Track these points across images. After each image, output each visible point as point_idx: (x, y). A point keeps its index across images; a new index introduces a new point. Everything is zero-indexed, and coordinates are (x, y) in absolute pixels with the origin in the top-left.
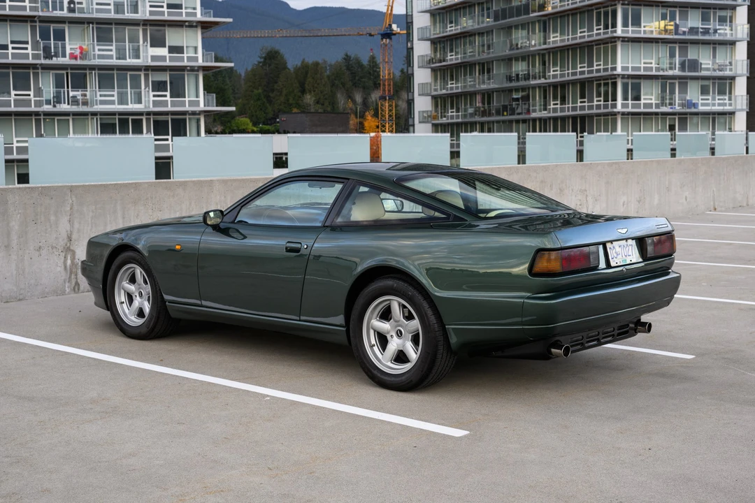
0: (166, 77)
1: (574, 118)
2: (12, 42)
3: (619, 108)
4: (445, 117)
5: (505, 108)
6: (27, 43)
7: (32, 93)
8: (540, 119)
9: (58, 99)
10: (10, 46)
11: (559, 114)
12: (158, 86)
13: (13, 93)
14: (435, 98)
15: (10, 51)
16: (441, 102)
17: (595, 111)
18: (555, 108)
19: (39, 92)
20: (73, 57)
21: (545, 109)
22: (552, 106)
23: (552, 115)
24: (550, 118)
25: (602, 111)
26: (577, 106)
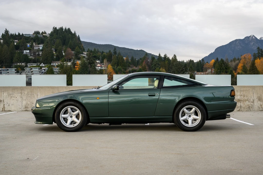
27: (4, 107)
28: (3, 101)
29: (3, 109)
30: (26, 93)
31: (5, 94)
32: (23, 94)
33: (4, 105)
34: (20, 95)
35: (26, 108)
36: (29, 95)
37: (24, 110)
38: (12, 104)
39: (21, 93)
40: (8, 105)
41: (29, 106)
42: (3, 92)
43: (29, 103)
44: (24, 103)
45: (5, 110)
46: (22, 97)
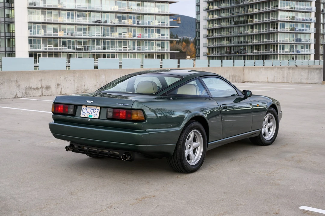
0: (160, 42)
1: (263, 56)
2: (123, 33)
3: (279, 53)
4: (212, 54)
5: (238, 52)
6: (126, 33)
7: (127, 47)
8: (250, 56)
9: (134, 49)
10: (122, 34)
11: (257, 54)
12: (158, 45)
13: (123, 47)
14: (209, 48)
15: (122, 35)
16: (211, 49)
17: (270, 53)
18: (255, 52)
19: (129, 47)
20: (138, 37)
21: (252, 52)
22: (254, 52)
23: (254, 54)
24: (253, 55)
25: (273, 53)
26: (263, 51)
27: (61, 91)
28: (60, 85)
29: (60, 92)
30: (77, 76)
31: (62, 78)
32: (75, 77)
33: (61, 88)
34: (73, 78)
35: (77, 90)
36: (80, 78)
37: (76, 92)
38: (67, 88)
39: (74, 76)
40: (64, 88)
41: (79, 89)
42: (61, 75)
43: (79, 85)
44: (76, 85)
45: (63, 93)
46: (74, 80)
